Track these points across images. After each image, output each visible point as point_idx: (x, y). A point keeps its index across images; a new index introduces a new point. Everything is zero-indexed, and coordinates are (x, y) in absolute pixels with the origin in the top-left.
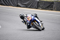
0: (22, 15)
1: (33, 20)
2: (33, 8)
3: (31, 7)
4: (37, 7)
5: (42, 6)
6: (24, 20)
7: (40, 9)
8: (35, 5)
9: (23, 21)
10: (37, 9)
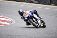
0: (21, 11)
1: (31, 16)
2: (46, 4)
3: (44, 3)
4: (49, 3)
5: (55, 3)
6: (23, 16)
7: (52, 5)
8: (48, 2)
9: (22, 18)
10: (49, 5)
